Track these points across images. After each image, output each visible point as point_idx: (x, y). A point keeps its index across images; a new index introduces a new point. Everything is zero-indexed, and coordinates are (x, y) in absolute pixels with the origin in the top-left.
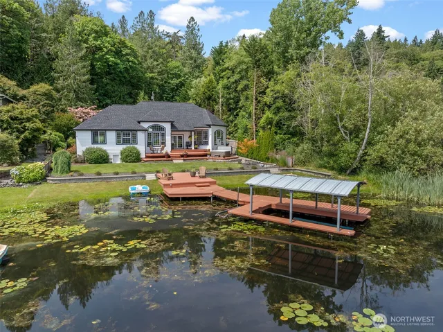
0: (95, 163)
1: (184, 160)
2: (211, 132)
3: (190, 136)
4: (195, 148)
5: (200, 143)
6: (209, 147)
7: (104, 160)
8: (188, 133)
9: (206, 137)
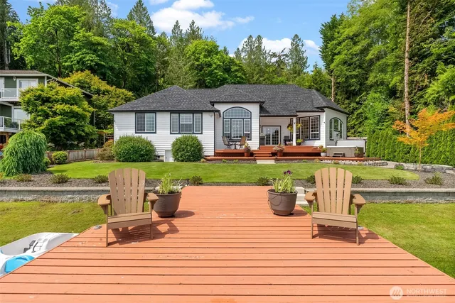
0: (126, 160)
1: (276, 160)
2: (324, 118)
3: (290, 125)
4: (298, 144)
5: (307, 138)
6: (321, 143)
7: (142, 156)
8: (287, 120)
9: (316, 127)
